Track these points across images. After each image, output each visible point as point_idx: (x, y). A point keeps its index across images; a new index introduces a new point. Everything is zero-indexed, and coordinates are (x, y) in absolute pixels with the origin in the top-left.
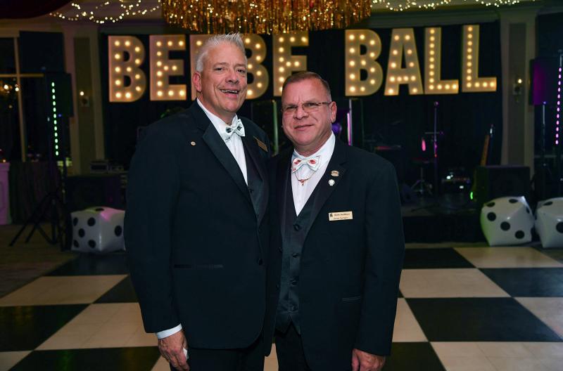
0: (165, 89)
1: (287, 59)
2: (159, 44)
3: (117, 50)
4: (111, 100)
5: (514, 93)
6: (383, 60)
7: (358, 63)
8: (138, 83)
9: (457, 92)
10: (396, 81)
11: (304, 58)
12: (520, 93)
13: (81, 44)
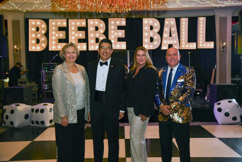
0: (56, 45)
1: (115, 32)
2: (54, 24)
3: (33, 26)
4: (30, 50)
5: (222, 49)
6: (161, 33)
7: (149, 34)
8: (43, 42)
9: (195, 48)
10: (167, 43)
11: (124, 31)
12: (224, 49)
13: (16, 23)
